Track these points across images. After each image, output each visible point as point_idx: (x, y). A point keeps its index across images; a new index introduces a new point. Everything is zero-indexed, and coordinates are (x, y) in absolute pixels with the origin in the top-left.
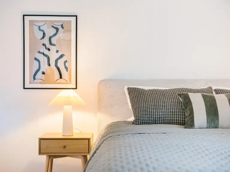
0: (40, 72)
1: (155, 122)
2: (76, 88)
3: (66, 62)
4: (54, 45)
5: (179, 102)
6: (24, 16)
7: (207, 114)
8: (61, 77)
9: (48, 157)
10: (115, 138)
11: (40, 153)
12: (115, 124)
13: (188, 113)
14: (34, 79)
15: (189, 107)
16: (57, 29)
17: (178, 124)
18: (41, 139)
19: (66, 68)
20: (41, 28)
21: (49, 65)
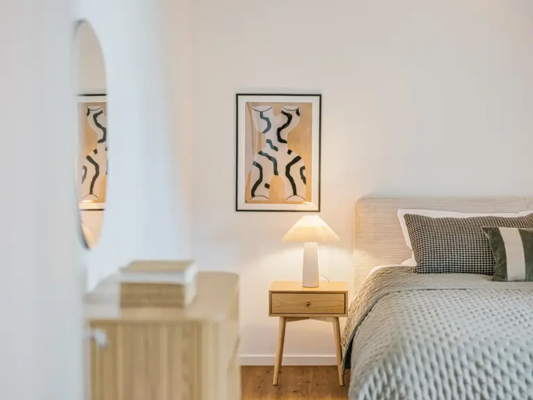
0: (262, 185)
1: (448, 270)
2: (319, 211)
3: (302, 169)
4: (285, 142)
5: (485, 241)
6: (237, 95)
7: (526, 261)
8: (295, 193)
9: (282, 320)
10: (394, 296)
11: (271, 313)
12: (388, 272)
13: (499, 258)
14: (253, 195)
15: (499, 249)
16: (290, 117)
17: (483, 273)
18: (272, 293)
19: (304, 178)
20: (265, 115)
21: (276, 173)
